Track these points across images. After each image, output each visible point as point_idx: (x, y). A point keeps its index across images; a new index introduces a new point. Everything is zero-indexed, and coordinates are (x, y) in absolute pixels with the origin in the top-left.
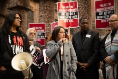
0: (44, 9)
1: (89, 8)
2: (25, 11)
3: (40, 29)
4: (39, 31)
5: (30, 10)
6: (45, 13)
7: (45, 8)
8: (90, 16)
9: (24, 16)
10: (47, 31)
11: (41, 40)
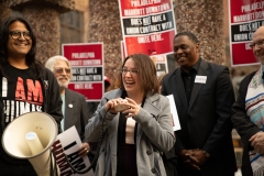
0: (103, 9)
1: (218, 6)
2: (54, 13)
3: (89, 59)
4: (89, 62)
5: (69, 10)
6: (105, 17)
7: (105, 6)
8: (220, 26)
9: (53, 25)
10: (111, 65)
11: (93, 85)
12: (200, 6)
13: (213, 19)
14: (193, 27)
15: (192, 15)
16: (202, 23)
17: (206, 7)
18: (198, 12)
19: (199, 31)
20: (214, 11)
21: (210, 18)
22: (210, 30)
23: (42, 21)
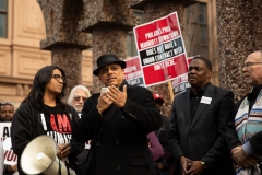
12: (236, 21)
13: (251, 33)
14: (230, 42)
15: (229, 30)
16: (240, 37)
17: (243, 21)
18: (235, 27)
19: (236, 46)
20: (252, 24)
21: (247, 32)
22: (248, 43)
23: (108, 42)
